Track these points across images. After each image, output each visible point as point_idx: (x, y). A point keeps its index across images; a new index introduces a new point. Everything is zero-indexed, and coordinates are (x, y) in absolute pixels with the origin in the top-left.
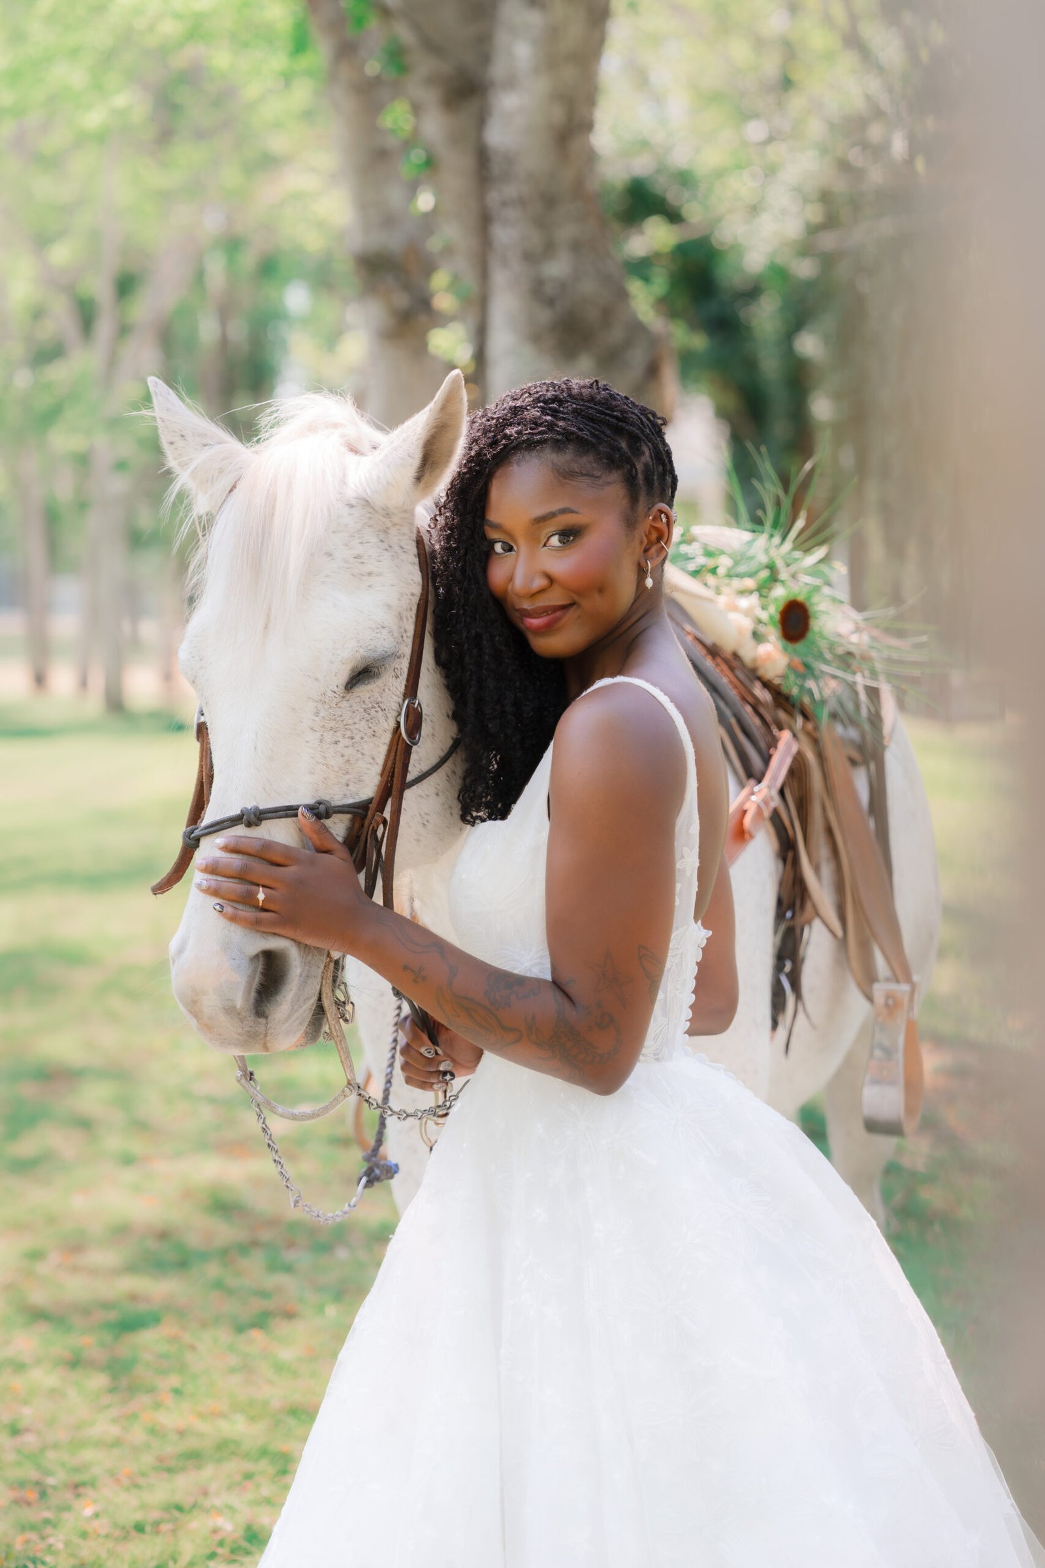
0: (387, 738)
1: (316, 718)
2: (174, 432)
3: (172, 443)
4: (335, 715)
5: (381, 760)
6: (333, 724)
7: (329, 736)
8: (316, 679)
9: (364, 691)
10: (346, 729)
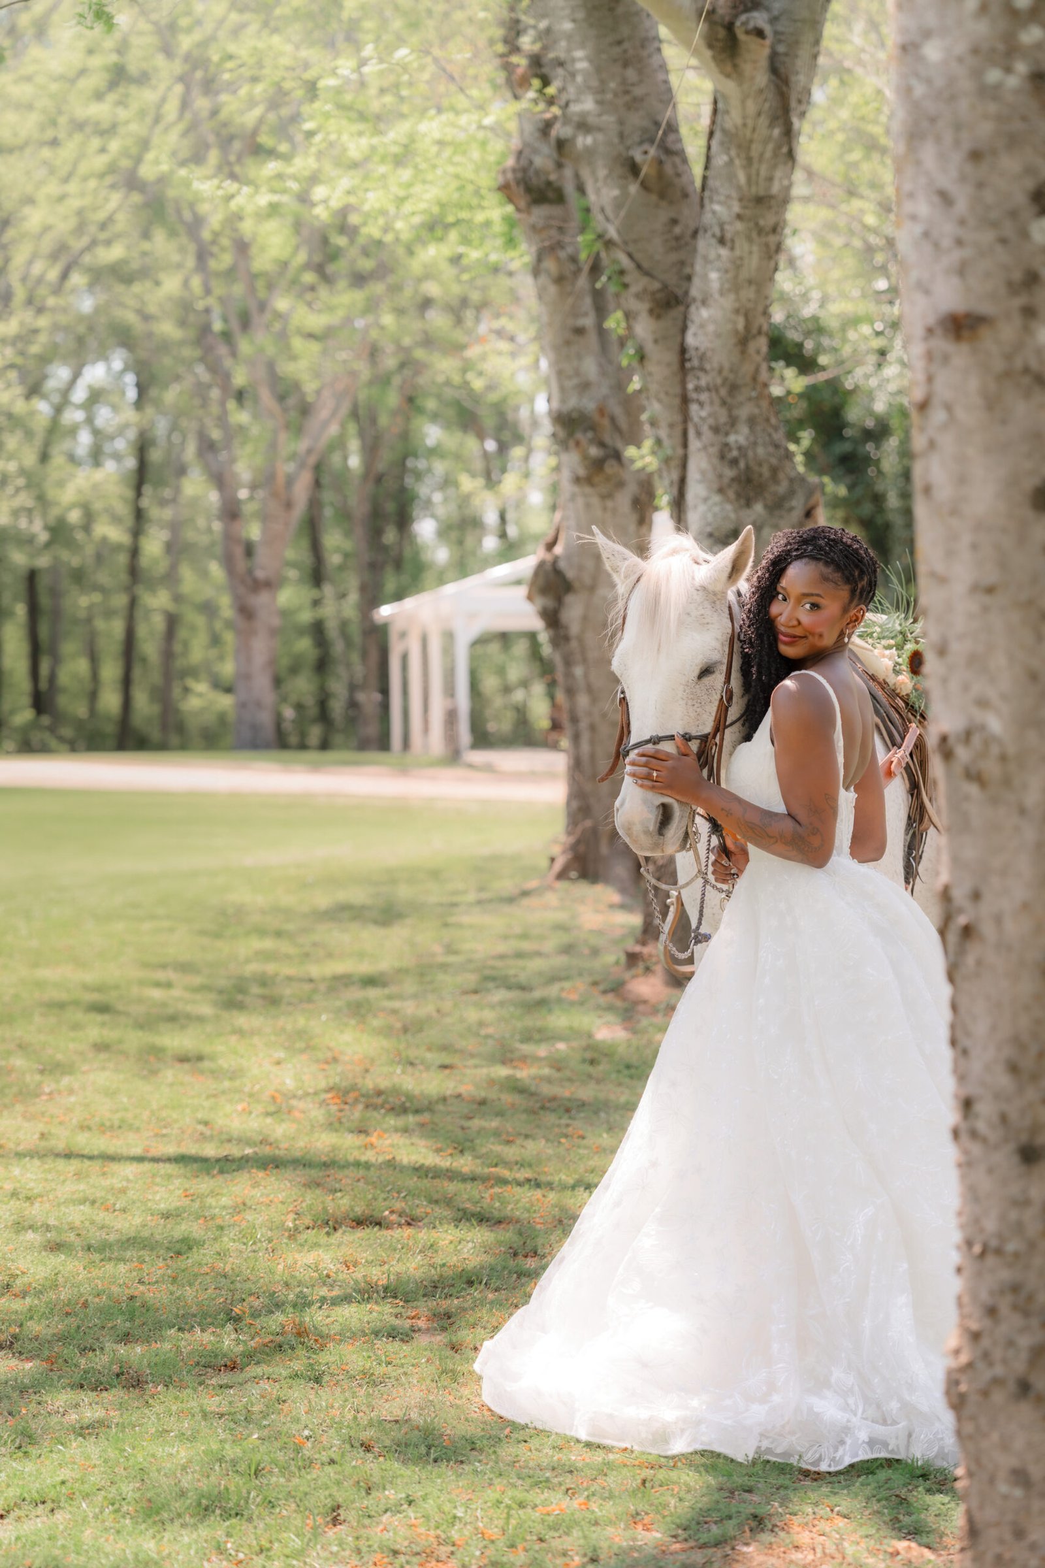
0: (717, 703)
1: (684, 693)
4: (693, 692)
5: (714, 714)
6: (692, 696)
7: (690, 702)
8: (685, 673)
9: (707, 680)
10: (698, 698)
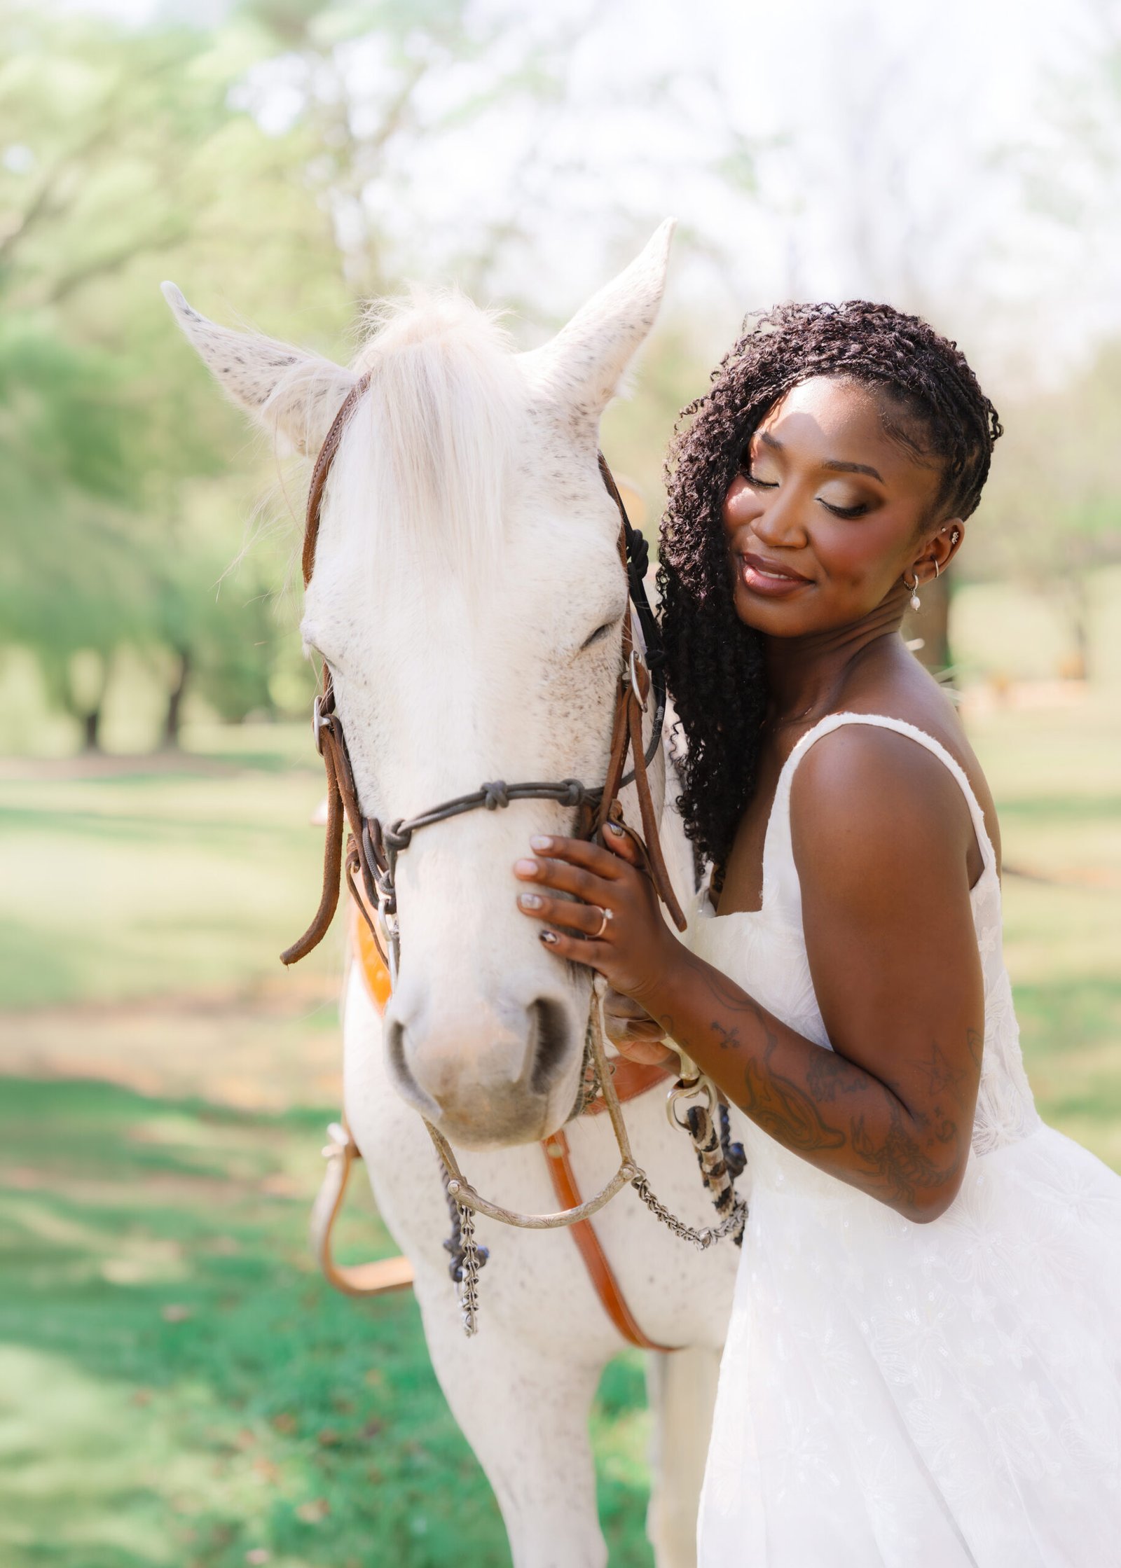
1: (545, 683)
2: (225, 356)
3: (226, 371)
4: (566, 678)
6: (563, 690)
8: (543, 632)
10: (576, 696)
